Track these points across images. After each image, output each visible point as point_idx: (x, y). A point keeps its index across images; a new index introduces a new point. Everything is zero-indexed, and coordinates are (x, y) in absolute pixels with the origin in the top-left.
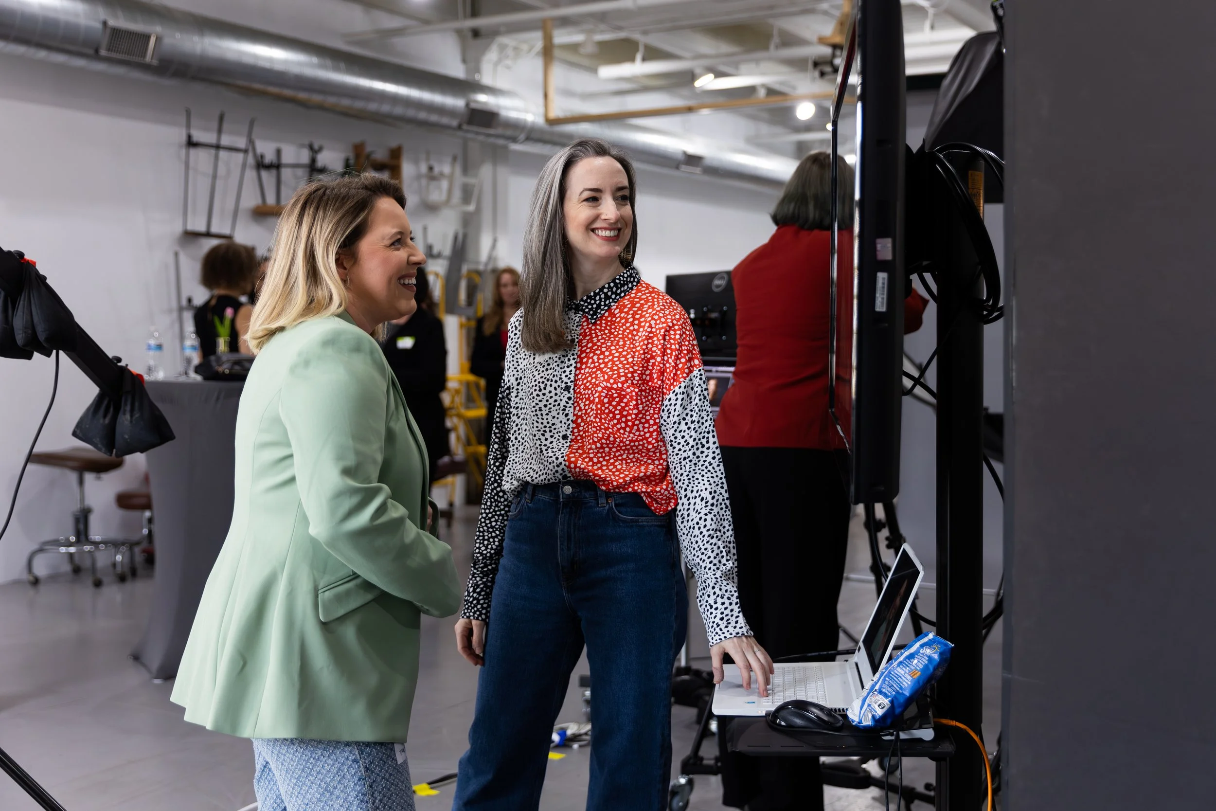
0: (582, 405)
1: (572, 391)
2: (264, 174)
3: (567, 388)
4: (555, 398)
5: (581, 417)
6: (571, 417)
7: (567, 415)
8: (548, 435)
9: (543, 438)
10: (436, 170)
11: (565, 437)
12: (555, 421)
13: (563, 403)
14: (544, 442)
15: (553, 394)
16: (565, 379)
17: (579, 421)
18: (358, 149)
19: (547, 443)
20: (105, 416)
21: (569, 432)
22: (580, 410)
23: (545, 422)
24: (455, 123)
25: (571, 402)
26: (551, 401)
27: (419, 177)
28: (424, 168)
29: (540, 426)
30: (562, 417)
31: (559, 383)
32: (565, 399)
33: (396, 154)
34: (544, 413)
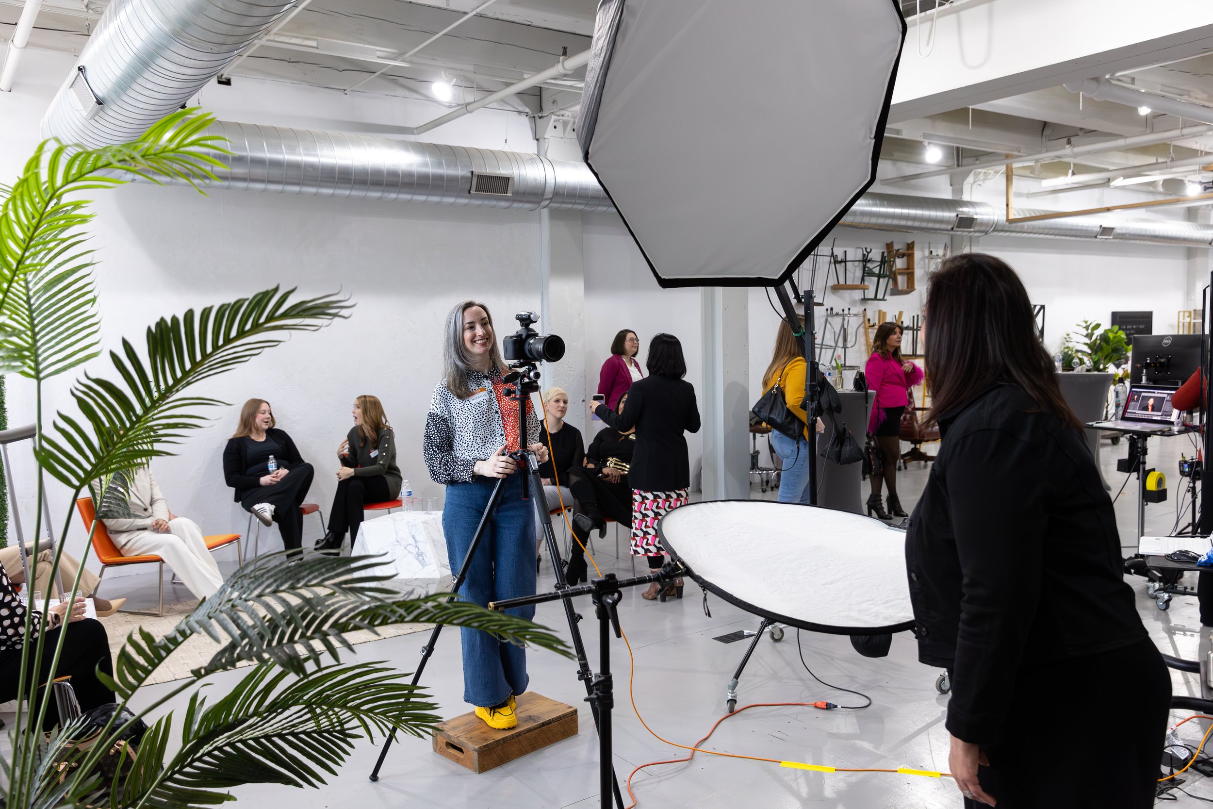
0: (506, 419)
1: (499, 413)
2: (838, 266)
3: (497, 412)
4: (492, 418)
5: (506, 424)
6: (502, 425)
7: (500, 425)
8: (493, 436)
9: (491, 438)
10: (934, 253)
11: (502, 435)
12: (494, 428)
13: (496, 420)
14: (493, 440)
15: (490, 416)
16: (495, 409)
17: (506, 426)
18: (889, 246)
19: (494, 439)
20: (837, 447)
21: (503, 433)
22: (505, 421)
23: (490, 429)
24: (950, 227)
25: (500, 418)
26: (490, 419)
27: (924, 258)
28: (927, 253)
29: (488, 432)
30: (497, 426)
31: (492, 411)
32: (497, 417)
33: (910, 246)
34: (488, 425)
